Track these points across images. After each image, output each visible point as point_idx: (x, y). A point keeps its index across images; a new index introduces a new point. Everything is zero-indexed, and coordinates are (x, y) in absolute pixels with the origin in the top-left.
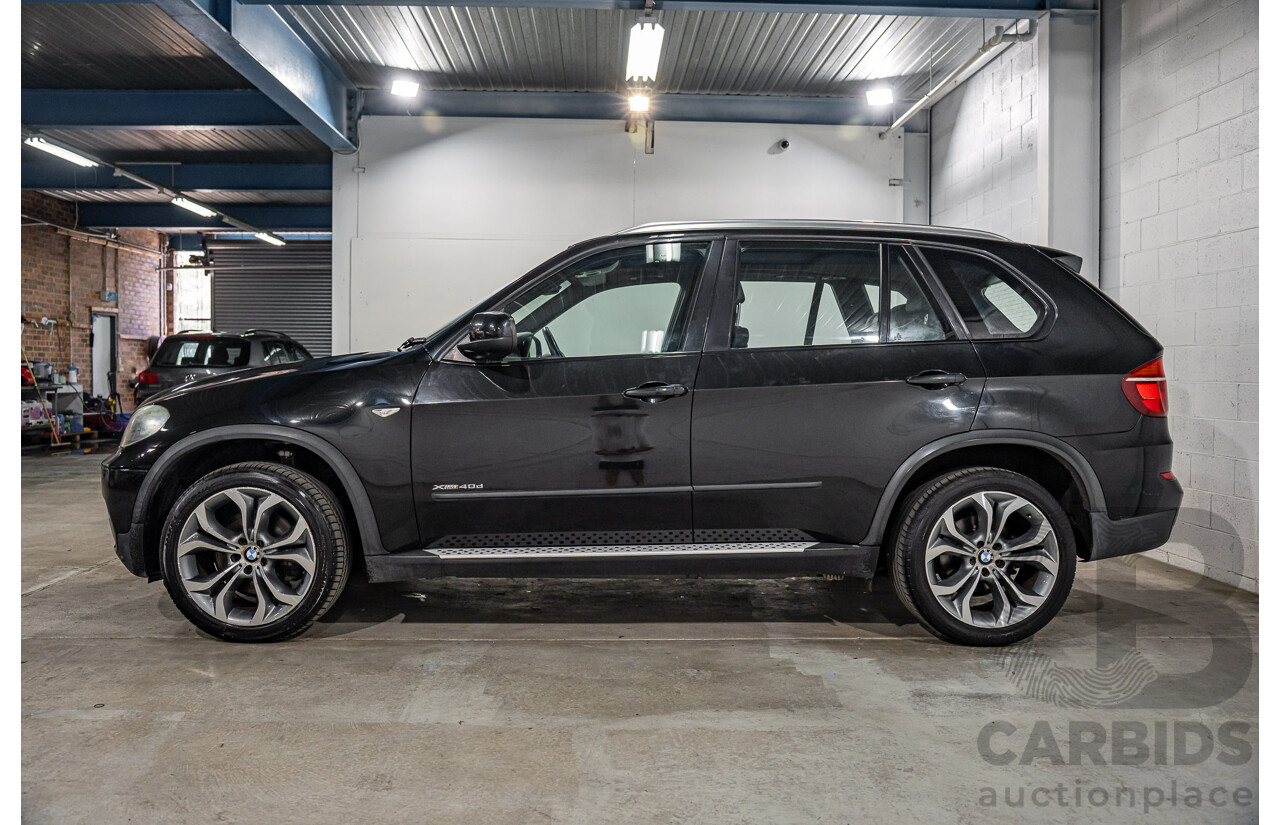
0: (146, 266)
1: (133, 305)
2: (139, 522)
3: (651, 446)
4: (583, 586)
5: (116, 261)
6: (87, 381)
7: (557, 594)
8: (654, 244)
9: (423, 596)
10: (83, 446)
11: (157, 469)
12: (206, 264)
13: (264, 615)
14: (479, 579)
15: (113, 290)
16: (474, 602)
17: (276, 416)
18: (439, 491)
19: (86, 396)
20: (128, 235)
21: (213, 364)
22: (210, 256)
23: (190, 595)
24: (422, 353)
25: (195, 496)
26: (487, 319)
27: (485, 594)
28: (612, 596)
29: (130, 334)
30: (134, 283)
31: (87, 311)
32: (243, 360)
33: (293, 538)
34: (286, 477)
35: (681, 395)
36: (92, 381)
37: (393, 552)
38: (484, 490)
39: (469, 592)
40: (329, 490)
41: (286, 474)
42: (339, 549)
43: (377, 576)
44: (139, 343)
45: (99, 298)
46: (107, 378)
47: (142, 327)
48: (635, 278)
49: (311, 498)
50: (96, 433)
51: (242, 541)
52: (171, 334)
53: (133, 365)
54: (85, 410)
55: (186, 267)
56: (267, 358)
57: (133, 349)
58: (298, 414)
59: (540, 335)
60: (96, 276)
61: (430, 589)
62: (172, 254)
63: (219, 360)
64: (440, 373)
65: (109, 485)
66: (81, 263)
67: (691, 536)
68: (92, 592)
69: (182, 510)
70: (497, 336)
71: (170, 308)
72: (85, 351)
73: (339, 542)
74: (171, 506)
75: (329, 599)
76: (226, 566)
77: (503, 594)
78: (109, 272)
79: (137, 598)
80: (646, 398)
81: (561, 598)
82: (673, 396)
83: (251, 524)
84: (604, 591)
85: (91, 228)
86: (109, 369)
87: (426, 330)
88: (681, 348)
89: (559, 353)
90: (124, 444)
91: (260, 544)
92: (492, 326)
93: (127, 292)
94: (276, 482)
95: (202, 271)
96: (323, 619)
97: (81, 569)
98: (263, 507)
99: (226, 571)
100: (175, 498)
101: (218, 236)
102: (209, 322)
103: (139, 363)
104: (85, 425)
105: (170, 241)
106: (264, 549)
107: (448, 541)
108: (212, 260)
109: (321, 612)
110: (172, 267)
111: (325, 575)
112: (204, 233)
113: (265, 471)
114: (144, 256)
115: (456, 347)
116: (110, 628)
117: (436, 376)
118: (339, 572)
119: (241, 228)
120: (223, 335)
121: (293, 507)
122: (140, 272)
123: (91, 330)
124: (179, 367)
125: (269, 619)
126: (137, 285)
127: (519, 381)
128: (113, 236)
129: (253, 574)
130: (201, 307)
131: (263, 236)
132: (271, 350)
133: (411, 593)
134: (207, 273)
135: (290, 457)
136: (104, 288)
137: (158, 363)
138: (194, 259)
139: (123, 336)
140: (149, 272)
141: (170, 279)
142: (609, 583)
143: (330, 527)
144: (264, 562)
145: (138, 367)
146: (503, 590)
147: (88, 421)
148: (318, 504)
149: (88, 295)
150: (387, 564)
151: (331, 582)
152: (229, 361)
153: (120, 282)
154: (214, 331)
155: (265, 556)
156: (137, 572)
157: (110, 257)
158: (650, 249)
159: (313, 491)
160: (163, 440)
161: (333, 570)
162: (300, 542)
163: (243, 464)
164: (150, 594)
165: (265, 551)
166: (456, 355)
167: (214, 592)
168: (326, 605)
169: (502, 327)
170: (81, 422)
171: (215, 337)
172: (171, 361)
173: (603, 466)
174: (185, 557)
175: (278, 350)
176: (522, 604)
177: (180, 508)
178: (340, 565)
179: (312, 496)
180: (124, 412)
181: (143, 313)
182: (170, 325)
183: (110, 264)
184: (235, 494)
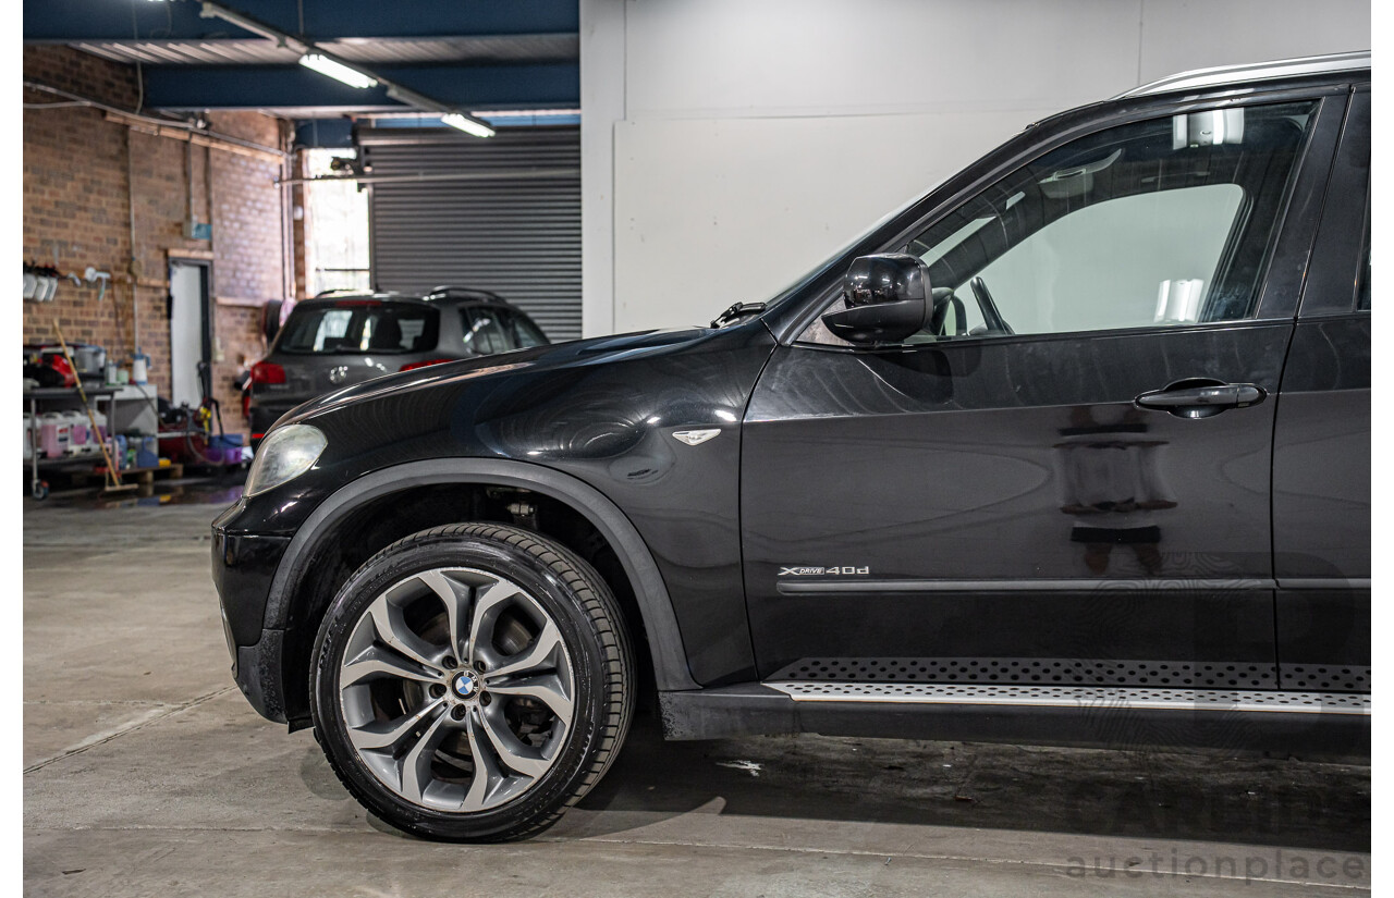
0: (258, 177)
1: (237, 246)
2: (276, 627)
3: (1171, 498)
4: (1049, 761)
5: (207, 169)
6: (163, 378)
7: (1001, 773)
8: (1188, 113)
9: (756, 767)
10: (159, 491)
11: (307, 534)
12: (359, 173)
13: (482, 795)
14: (854, 740)
15: (203, 220)
16: (849, 781)
17: (500, 444)
18: (790, 578)
19: (163, 404)
20: (226, 123)
21: (376, 349)
22: (365, 158)
23: (362, 756)
24: (760, 329)
25: (369, 582)
26: (877, 267)
27: (865, 767)
28: (1108, 782)
29: (235, 296)
30: (239, 207)
31: (162, 254)
32: (428, 340)
33: (536, 658)
34: (525, 550)
35: (1252, 403)
36: (171, 379)
37: (708, 687)
38: (873, 576)
39: (837, 762)
40: (594, 571)
41: (524, 544)
42: (615, 678)
43: (680, 728)
44: (249, 312)
45: (181, 233)
46: (195, 372)
47: (253, 284)
48: (1151, 179)
49: (566, 588)
50: (180, 468)
51: (449, 662)
52: (302, 297)
53: (241, 351)
54: (161, 428)
55: (324, 177)
56: (468, 337)
57: (239, 323)
58: (539, 441)
59: (965, 292)
60: (174, 195)
61: (767, 756)
62: (300, 156)
63: (386, 342)
64: (793, 365)
65: (225, 561)
66: (148, 172)
67: (1273, 674)
68: (190, 746)
69: (346, 607)
70: (895, 298)
71: (300, 250)
72: (159, 326)
73: (614, 667)
74: (328, 600)
75: (597, 767)
76: (420, 705)
77: (900, 768)
78: (196, 188)
79: (263, 758)
80: (1179, 410)
81: (1008, 781)
82: (1235, 405)
83: (464, 632)
84: (1092, 773)
85: (163, 111)
86: (198, 357)
87: (765, 288)
88: (1250, 313)
89: (1002, 326)
90: (249, 491)
91: (480, 666)
92: (886, 280)
93: (227, 223)
94: (506, 558)
95: (354, 183)
96: (584, 804)
97: (169, 706)
98: (485, 603)
99: (422, 714)
100: (336, 586)
101: (378, 121)
102: (366, 275)
103: (250, 347)
104: (162, 454)
105: (297, 133)
106: (486, 676)
107: (804, 669)
108: (368, 164)
109: (583, 790)
110: (301, 178)
111: (588, 726)
112: (355, 118)
113: (489, 540)
114: (253, 159)
115: (819, 320)
116: (220, 811)
117: (784, 372)
118: (614, 720)
119: (418, 106)
120: (391, 298)
121: (534, 601)
122: (248, 187)
123: (168, 290)
124: (318, 354)
125: (494, 801)
126: (243, 210)
127: (934, 379)
128: (201, 124)
129: (466, 721)
130: (351, 247)
131: (455, 120)
132: (474, 323)
133: (733, 759)
134: (361, 187)
135: (530, 514)
136: (188, 217)
137: (284, 348)
138: (339, 164)
139: (223, 300)
140: (264, 187)
141: (298, 199)
142: (1099, 757)
143: (600, 639)
144: (485, 698)
145: (247, 354)
146: (897, 761)
147: (166, 448)
148: (579, 598)
149: (161, 230)
150: (698, 707)
151: (600, 737)
152: (403, 343)
153: (215, 206)
154: (378, 290)
155: (488, 689)
156: (270, 714)
157: (196, 162)
158: (1180, 124)
159: (571, 576)
160: (317, 485)
161: (605, 714)
162: (548, 665)
163: (450, 528)
164: (286, 752)
165: (488, 680)
166: (820, 334)
167: (400, 751)
168: (592, 779)
169: (904, 281)
170: (155, 450)
171: (379, 301)
172: (305, 343)
173: (1079, 535)
174: (352, 689)
175: (486, 322)
176: (937, 789)
177: (344, 605)
178: (615, 708)
179: (569, 584)
180: (226, 432)
181: (254, 260)
182: (301, 280)
183: (197, 173)
184: (436, 580)
